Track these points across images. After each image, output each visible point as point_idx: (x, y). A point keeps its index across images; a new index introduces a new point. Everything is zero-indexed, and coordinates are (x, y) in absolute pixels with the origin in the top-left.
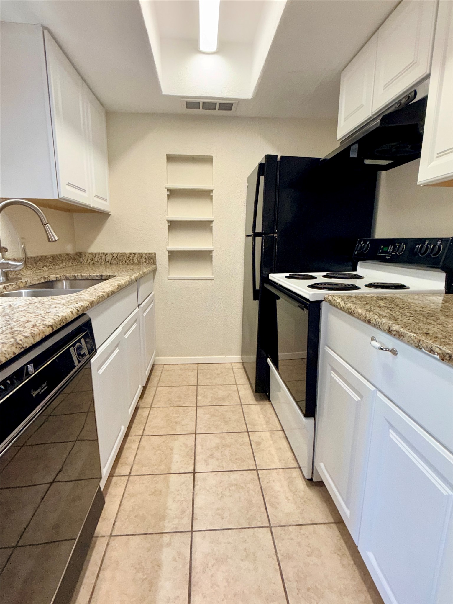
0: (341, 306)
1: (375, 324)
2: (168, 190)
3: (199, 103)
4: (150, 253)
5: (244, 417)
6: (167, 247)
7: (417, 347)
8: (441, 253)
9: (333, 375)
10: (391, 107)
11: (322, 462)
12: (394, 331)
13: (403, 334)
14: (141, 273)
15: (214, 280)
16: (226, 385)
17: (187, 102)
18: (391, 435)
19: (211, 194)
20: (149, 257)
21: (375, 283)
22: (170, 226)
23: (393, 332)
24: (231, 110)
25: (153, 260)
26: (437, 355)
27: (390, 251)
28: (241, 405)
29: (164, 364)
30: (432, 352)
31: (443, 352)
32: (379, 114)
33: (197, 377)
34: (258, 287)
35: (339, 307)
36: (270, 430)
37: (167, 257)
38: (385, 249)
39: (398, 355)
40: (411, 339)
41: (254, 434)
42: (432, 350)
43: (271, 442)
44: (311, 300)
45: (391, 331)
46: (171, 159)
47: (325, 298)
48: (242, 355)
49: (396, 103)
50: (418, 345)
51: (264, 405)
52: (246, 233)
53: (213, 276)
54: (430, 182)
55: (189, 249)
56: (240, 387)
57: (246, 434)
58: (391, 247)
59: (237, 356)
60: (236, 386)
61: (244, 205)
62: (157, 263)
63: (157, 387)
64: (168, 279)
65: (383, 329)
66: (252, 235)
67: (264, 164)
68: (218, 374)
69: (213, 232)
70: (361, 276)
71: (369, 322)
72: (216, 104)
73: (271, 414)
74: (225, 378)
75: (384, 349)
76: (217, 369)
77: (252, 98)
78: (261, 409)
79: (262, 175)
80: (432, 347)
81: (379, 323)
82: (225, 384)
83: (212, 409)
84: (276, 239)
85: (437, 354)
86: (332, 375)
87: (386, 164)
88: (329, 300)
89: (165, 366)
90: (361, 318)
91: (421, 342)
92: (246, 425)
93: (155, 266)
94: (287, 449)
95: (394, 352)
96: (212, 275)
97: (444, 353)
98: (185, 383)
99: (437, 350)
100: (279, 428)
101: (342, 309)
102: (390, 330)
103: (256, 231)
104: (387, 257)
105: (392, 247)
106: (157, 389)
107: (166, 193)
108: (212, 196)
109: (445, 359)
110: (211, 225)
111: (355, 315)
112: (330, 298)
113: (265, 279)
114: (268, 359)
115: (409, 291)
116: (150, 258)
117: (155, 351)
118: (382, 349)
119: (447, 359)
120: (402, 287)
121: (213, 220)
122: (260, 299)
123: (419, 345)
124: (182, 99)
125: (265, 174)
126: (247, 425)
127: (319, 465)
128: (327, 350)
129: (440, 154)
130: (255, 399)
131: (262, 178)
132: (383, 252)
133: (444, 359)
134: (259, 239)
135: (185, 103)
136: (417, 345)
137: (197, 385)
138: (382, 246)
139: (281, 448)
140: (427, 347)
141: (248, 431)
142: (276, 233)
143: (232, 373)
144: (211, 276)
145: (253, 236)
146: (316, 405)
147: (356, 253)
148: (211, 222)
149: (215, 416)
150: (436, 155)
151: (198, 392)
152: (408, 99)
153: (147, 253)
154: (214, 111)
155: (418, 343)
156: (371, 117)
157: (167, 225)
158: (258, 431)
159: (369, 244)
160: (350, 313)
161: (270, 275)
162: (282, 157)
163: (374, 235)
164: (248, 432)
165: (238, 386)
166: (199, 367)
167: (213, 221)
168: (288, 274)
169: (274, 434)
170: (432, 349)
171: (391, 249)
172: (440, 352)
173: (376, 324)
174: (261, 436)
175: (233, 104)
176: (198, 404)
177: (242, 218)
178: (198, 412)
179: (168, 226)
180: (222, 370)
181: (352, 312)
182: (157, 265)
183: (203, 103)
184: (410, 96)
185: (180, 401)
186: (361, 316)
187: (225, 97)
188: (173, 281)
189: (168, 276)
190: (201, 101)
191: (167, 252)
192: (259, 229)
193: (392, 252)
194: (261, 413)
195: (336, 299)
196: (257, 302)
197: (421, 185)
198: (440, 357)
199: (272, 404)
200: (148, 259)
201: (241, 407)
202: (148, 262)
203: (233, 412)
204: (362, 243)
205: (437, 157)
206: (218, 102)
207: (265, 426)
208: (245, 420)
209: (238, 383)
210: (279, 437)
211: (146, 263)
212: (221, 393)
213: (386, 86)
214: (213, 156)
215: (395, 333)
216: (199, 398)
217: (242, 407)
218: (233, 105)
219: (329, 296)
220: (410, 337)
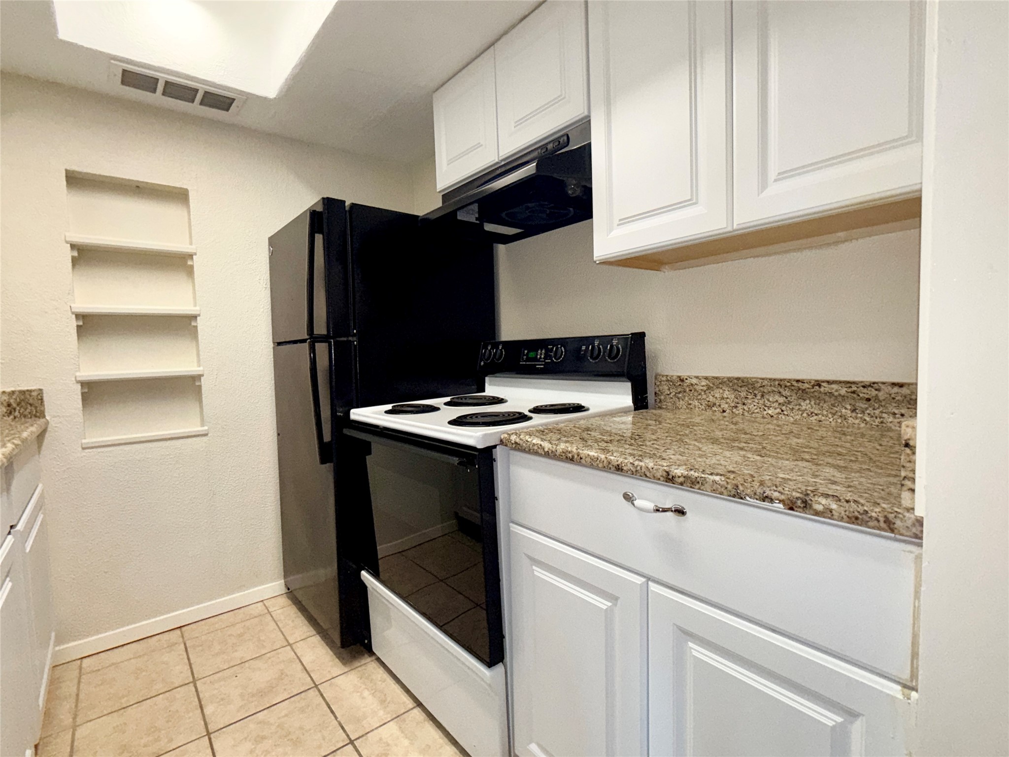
0: (546, 450)
1: (634, 470)
2: (73, 246)
3: (157, 80)
4: (23, 392)
5: (332, 712)
6: (78, 374)
7: (734, 496)
8: (621, 356)
9: (539, 572)
10: (532, 151)
11: (531, 742)
12: (679, 477)
13: (698, 479)
14: (16, 442)
15: (209, 435)
16: (268, 655)
17: (124, 71)
18: (694, 653)
19: (190, 263)
20: (22, 400)
21: (542, 406)
22: (81, 326)
23: (677, 479)
24: (228, 110)
25: (36, 407)
26: (778, 503)
27: (540, 358)
28: (316, 686)
29: (82, 658)
30: (766, 499)
31: (789, 496)
32: (510, 159)
33: (189, 659)
34: (327, 438)
35: (540, 451)
36: (394, 716)
37: (79, 397)
38: (532, 355)
39: (688, 514)
40: (719, 484)
41: (366, 739)
42: (767, 497)
43: (406, 742)
44: (479, 447)
45: (673, 477)
46: (75, 180)
47: (501, 441)
48: (285, 576)
49: (539, 147)
50: (736, 494)
51: (363, 667)
52: (273, 339)
53: (206, 428)
54: (610, 258)
55: (135, 376)
56: (300, 648)
57: (350, 747)
58: (541, 351)
59: (274, 584)
60: (289, 648)
61: (264, 286)
62: (46, 414)
63: (74, 728)
64: (84, 449)
65: (654, 477)
66: (307, 339)
67: (320, 213)
68: (240, 635)
69: (199, 338)
70: (503, 399)
71: (619, 469)
72: (196, 91)
73: (384, 682)
74: (259, 640)
75: (661, 509)
76: (233, 625)
77: (275, 98)
78: (361, 678)
79: (319, 232)
80: (764, 493)
81: (641, 468)
82: (263, 652)
83: (251, 725)
84: (355, 346)
85: (778, 501)
86: (536, 573)
87: (511, 234)
88: (513, 442)
89: (85, 661)
90: (598, 465)
91: (741, 488)
92: (343, 728)
93: (42, 420)
94: (441, 741)
95: (681, 512)
96: (202, 425)
97: (792, 498)
98: (159, 687)
99: (776, 494)
100: (410, 703)
101: (547, 455)
102: (670, 477)
103: (315, 333)
104: (537, 366)
105: (543, 351)
106: (73, 735)
107: (68, 254)
108: (192, 267)
109: (796, 507)
110: (193, 324)
111: (583, 461)
112: (513, 438)
113: (342, 422)
114: (363, 573)
115: (589, 415)
116: (23, 404)
117: (53, 634)
118: (658, 510)
119: (800, 507)
120: (578, 408)
121: (198, 313)
122: (334, 459)
123: (738, 492)
124: (112, 61)
125: (325, 230)
126: (346, 728)
127: (528, 749)
128: (516, 531)
129: (624, 221)
130: (341, 662)
131: (319, 238)
132: (528, 359)
133: (794, 507)
134: (322, 348)
135: (121, 71)
136: (733, 493)
137: (194, 682)
138: (526, 351)
139: (429, 746)
140: (755, 494)
141: (350, 739)
142: (354, 335)
143: (273, 624)
144: (198, 429)
145: (310, 342)
146: (503, 637)
147: (482, 363)
148: (195, 317)
149: (264, 738)
150: (616, 222)
151: (201, 696)
152: (558, 145)
153: (13, 392)
154: (191, 104)
155: (734, 490)
156: (497, 163)
157: (74, 323)
158: (373, 730)
159: (502, 348)
160: (572, 460)
161: (352, 411)
162: (353, 206)
163: (499, 336)
164: (352, 742)
165: (294, 646)
166: (186, 635)
167: (199, 315)
168: (389, 407)
169: (404, 720)
170: (765, 495)
171: (541, 354)
172: (783, 497)
173: (636, 471)
174: (381, 739)
175: (234, 100)
176: (211, 728)
177: (262, 310)
178: (215, 747)
179: (78, 326)
180: (248, 623)
181: (576, 456)
182: (48, 418)
183: (167, 83)
184: (561, 140)
185: (158, 740)
186: (598, 462)
187: (219, 83)
188: (99, 450)
189: (84, 441)
190: (163, 77)
191: (79, 386)
192: (321, 329)
193: (545, 358)
194: (363, 687)
195: (529, 440)
196: (329, 466)
197: (597, 262)
198: (784, 505)
199: (378, 660)
200: (18, 405)
201: (317, 693)
202: (17, 414)
203: (302, 710)
204: (489, 348)
205: (618, 225)
206: (202, 88)
207: (381, 713)
208: (336, 718)
209: (291, 642)
210: (417, 723)
211: (12, 417)
212: (262, 675)
213: (519, 123)
214: (189, 189)
215: (682, 479)
216: (208, 711)
217: (319, 691)
218: (235, 102)
219: (510, 435)
220: (714, 482)
